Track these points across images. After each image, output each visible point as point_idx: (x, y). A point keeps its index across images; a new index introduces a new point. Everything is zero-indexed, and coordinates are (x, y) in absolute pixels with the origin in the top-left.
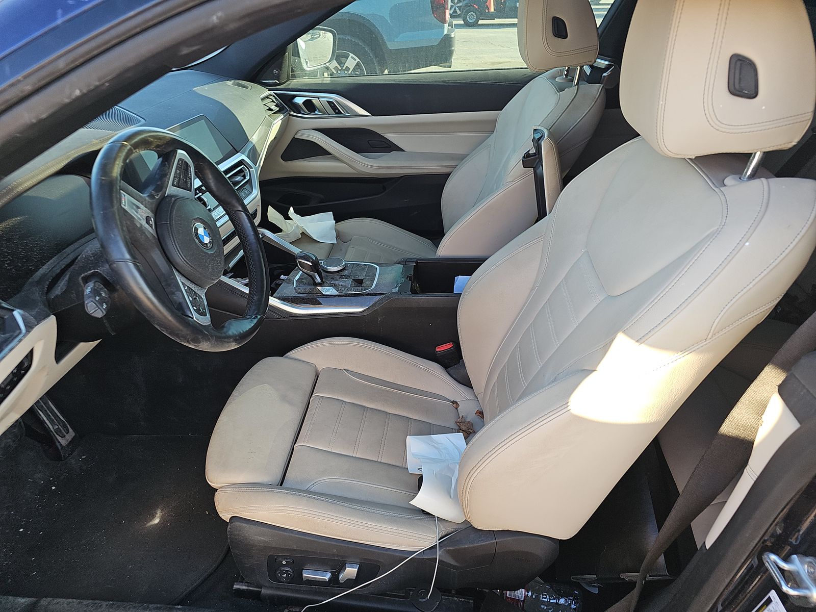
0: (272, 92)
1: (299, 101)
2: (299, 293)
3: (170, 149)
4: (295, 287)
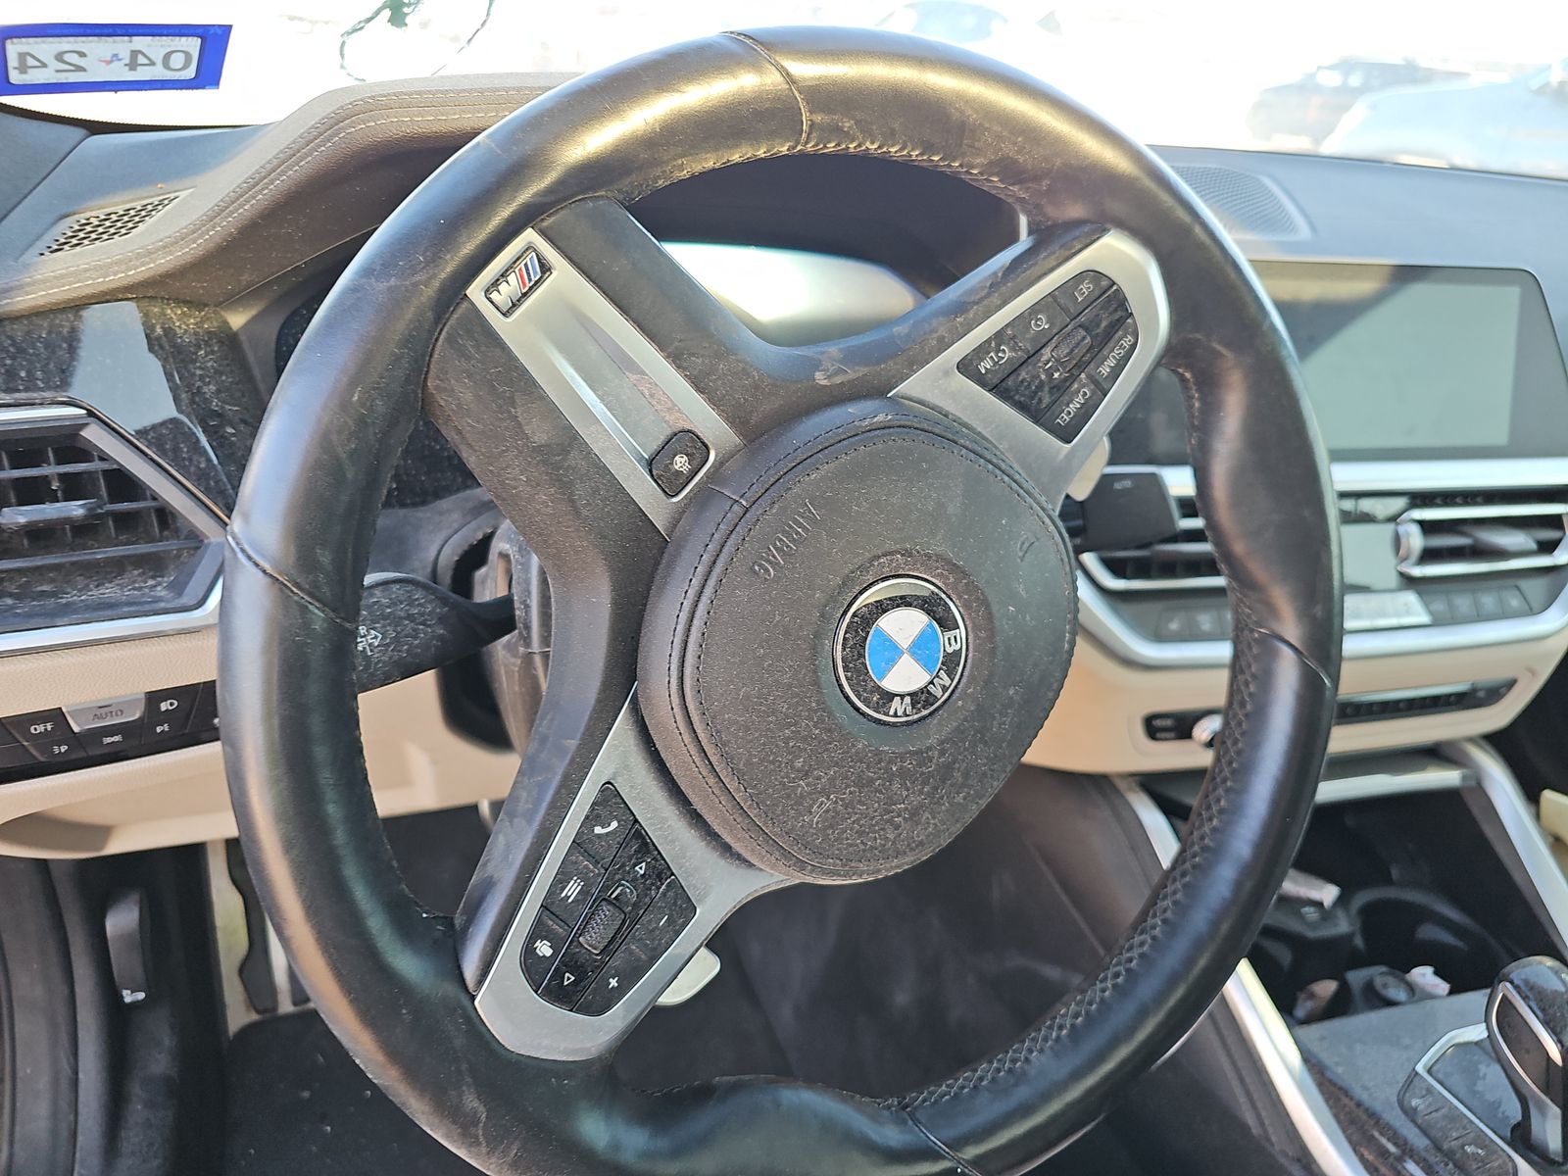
4: (1420, 1068)
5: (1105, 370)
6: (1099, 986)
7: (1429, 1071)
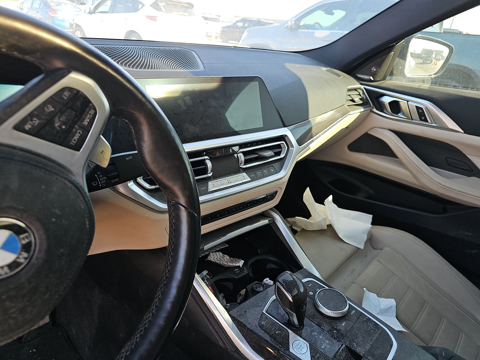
0: (362, 87)
1: (386, 100)
2: (261, 326)
3: (58, 64)
4: (264, 312)
5: (86, 123)
6: (136, 337)
7: (267, 312)
